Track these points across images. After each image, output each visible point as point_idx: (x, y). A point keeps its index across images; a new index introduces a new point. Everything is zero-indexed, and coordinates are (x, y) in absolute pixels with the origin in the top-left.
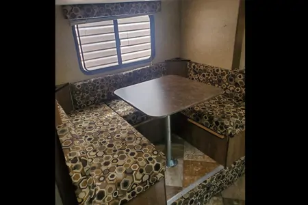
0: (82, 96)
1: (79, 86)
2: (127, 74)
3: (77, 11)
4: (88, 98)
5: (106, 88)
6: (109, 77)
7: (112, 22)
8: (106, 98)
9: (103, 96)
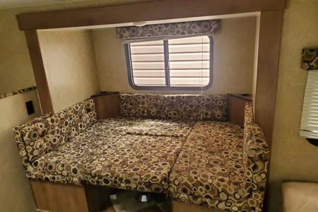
0: (125, 106)
1: (123, 97)
2: (169, 97)
3: (124, 32)
4: (130, 109)
5: (147, 106)
6: (150, 96)
7: (162, 42)
8: (145, 115)
9: (143, 112)
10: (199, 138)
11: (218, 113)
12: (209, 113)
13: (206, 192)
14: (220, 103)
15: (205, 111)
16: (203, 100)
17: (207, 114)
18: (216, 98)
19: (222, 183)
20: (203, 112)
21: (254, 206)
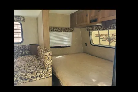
10: (22, 60)
11: (27, 52)
12: (23, 52)
13: (31, 75)
14: (27, 48)
15: (21, 52)
16: (20, 47)
17: (22, 53)
18: (26, 46)
19: (37, 70)
20: (20, 52)
21: (50, 73)
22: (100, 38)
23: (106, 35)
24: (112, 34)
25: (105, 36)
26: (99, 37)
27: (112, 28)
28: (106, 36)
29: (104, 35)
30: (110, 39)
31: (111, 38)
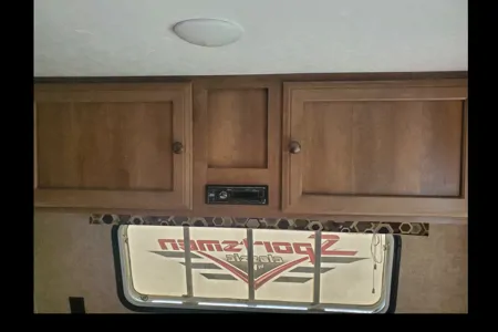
22: (193, 260)
23: (232, 245)
24: (267, 245)
25: (225, 253)
26: (188, 256)
27: (291, 222)
28: (231, 249)
29: (219, 249)
30: (255, 268)
31: (260, 263)
